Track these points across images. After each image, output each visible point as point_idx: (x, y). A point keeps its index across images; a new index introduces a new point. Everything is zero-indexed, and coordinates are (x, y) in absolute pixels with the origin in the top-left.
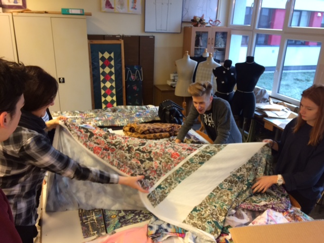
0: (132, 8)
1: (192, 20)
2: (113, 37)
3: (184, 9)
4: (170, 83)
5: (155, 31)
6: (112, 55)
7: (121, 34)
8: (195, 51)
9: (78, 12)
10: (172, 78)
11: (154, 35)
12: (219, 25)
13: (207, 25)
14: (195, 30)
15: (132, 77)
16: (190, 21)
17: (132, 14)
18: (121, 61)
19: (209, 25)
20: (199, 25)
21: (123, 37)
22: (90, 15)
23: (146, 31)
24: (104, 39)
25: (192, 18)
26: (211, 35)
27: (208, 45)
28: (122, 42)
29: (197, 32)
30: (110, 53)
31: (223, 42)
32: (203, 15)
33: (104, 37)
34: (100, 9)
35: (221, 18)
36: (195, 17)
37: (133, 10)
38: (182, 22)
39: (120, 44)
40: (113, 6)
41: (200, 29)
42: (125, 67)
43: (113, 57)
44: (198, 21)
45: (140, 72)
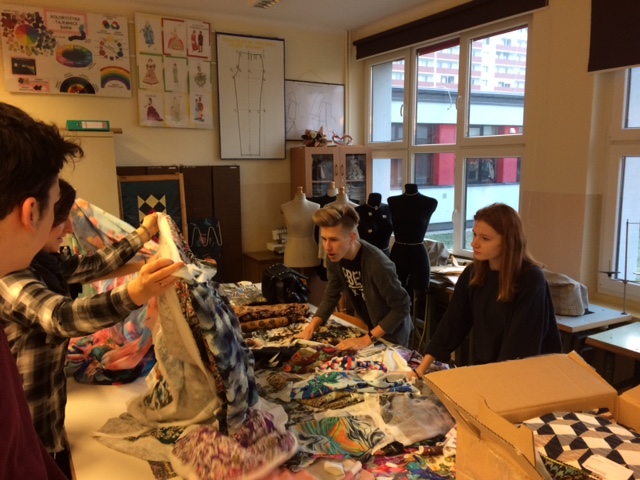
0: (196, 119)
1: (303, 136)
2: (164, 170)
3: (288, 120)
4: (272, 247)
5: (240, 157)
6: (163, 201)
7: (178, 164)
8: (313, 188)
9: (99, 126)
10: (276, 237)
11: (237, 163)
12: (351, 144)
13: (329, 144)
14: (309, 152)
15: (202, 239)
16: (300, 138)
17: (195, 129)
18: (180, 210)
19: (333, 144)
20: (317, 144)
21: (181, 169)
22: (119, 132)
23: (223, 157)
24: (146, 174)
25: (304, 133)
26: (339, 160)
27: (335, 177)
28: (181, 177)
29: (313, 156)
30: (159, 198)
31: (360, 171)
32: (322, 129)
33: (145, 170)
34: (137, 122)
35: (352, 131)
36: (308, 132)
37: (198, 122)
38: (287, 141)
39: (178, 181)
40: (161, 116)
41: (317, 150)
42: (188, 222)
43: (164, 205)
44: (314, 137)
45: (217, 230)
